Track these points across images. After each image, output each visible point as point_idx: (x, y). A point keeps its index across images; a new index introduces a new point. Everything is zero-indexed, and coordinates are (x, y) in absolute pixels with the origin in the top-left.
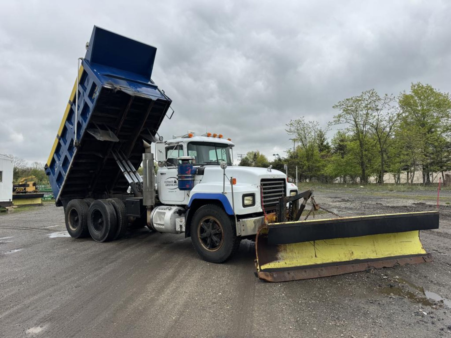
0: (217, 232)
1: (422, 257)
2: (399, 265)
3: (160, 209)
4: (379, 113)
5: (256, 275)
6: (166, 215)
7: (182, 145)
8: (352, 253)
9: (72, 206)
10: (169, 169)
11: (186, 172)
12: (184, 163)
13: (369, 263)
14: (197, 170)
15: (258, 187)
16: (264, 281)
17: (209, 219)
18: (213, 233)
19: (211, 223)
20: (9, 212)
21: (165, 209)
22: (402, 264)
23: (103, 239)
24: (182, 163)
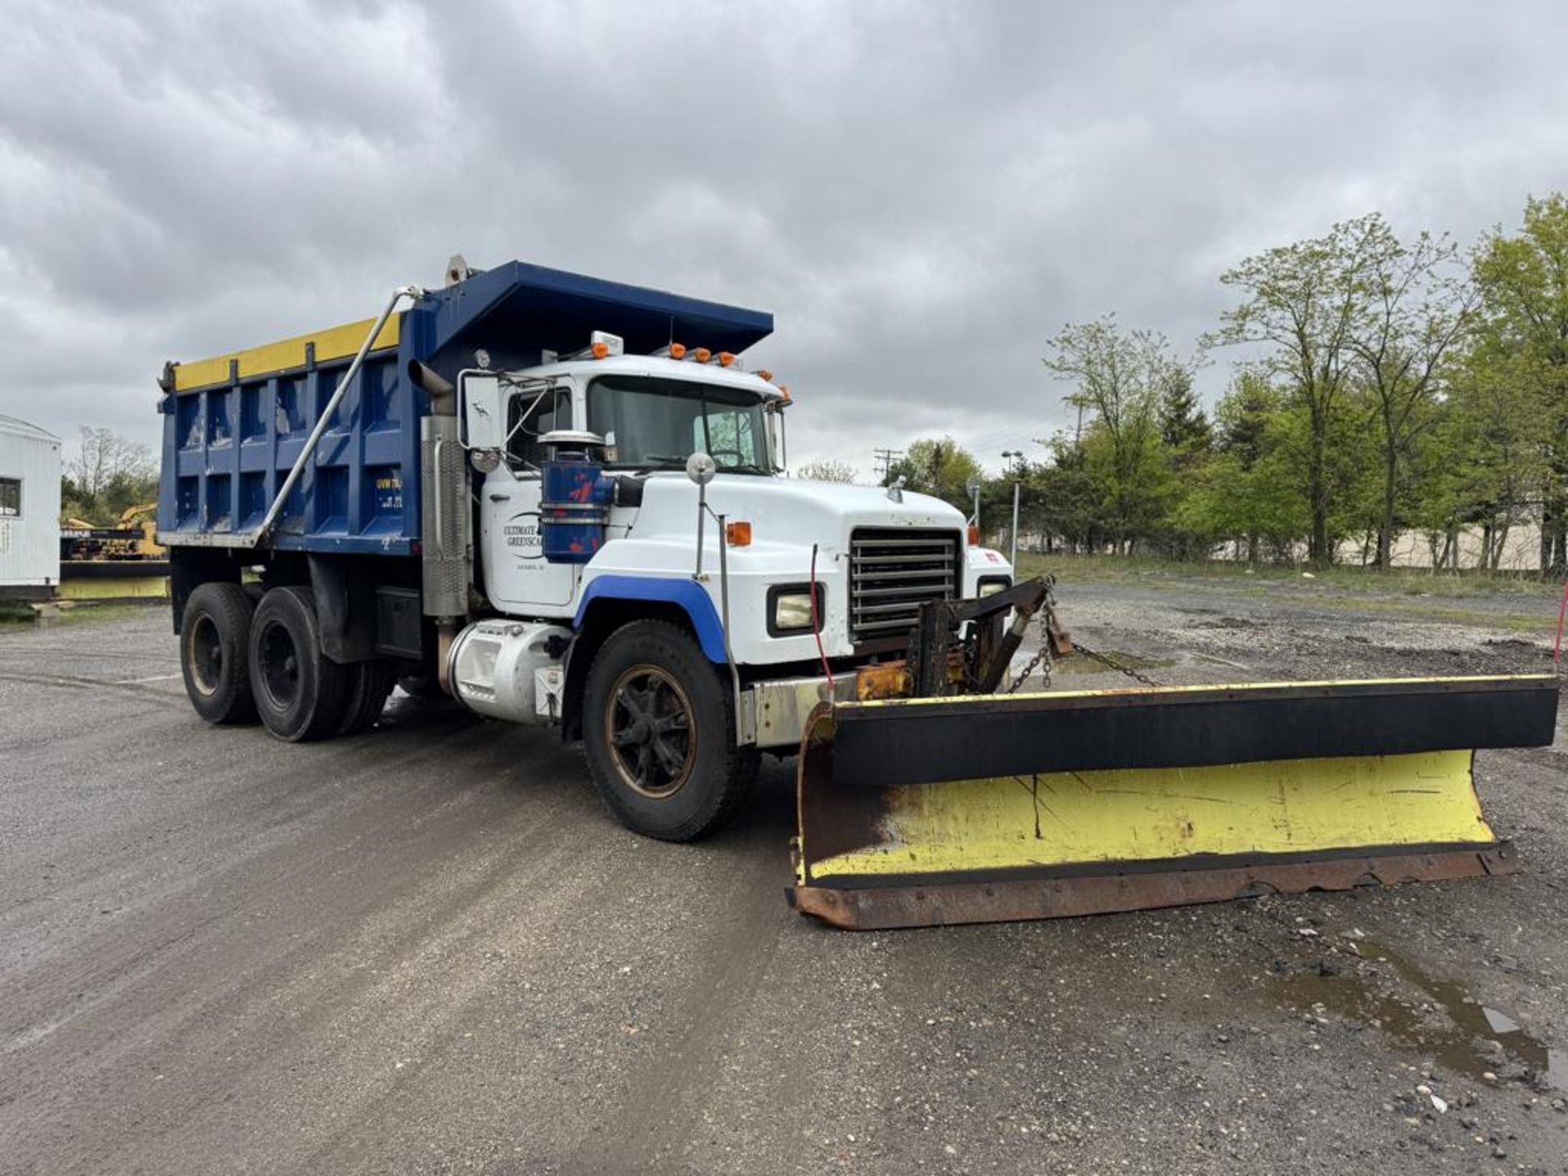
0: (674, 727)
1: (1473, 853)
2: (1374, 881)
3: (483, 632)
4: (1390, 305)
5: (791, 898)
6: (502, 654)
7: (568, 388)
8: (1190, 827)
9: (202, 607)
10: (520, 479)
11: (572, 494)
12: (566, 458)
13: (1254, 870)
14: (617, 486)
15: (837, 559)
16: (822, 924)
17: (646, 677)
18: (658, 731)
19: (652, 690)
20: (43, 622)
21: (499, 633)
22: (1390, 876)
23: (296, 731)
24: (557, 456)
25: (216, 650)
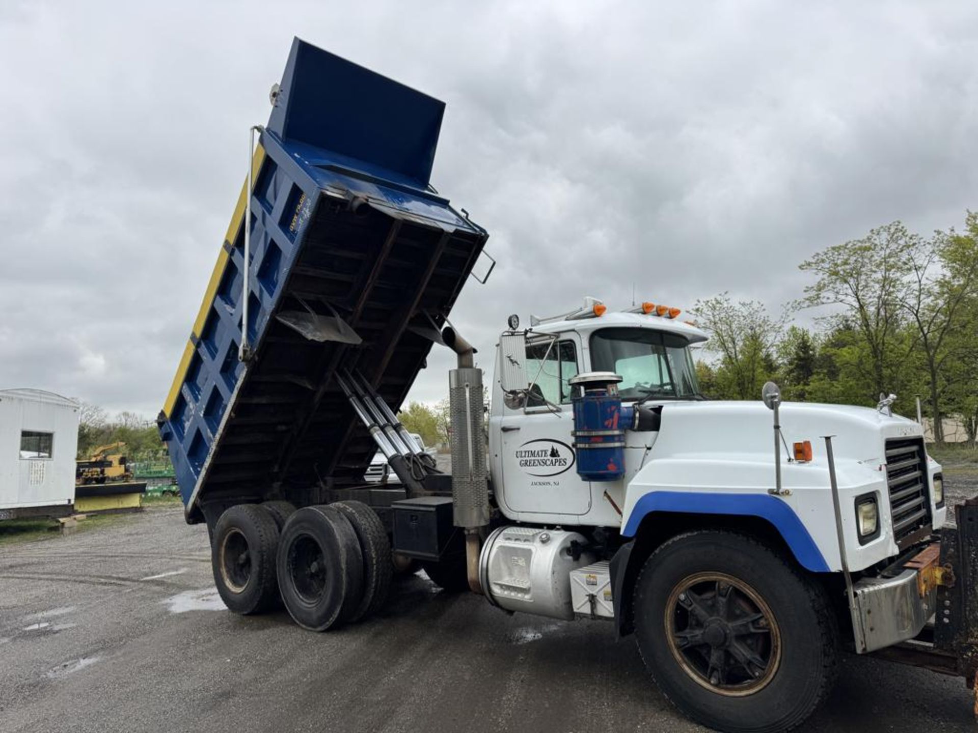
0: (752, 630)
3: (509, 539)
4: (920, 276)
6: (535, 559)
7: (571, 341)
9: (232, 524)
10: (528, 413)
11: (606, 423)
12: (592, 393)
14: (637, 415)
15: (880, 469)
17: (712, 582)
18: (734, 633)
19: (720, 594)
20: (66, 531)
21: (526, 540)
23: (324, 623)
24: (586, 393)
25: (243, 556)
